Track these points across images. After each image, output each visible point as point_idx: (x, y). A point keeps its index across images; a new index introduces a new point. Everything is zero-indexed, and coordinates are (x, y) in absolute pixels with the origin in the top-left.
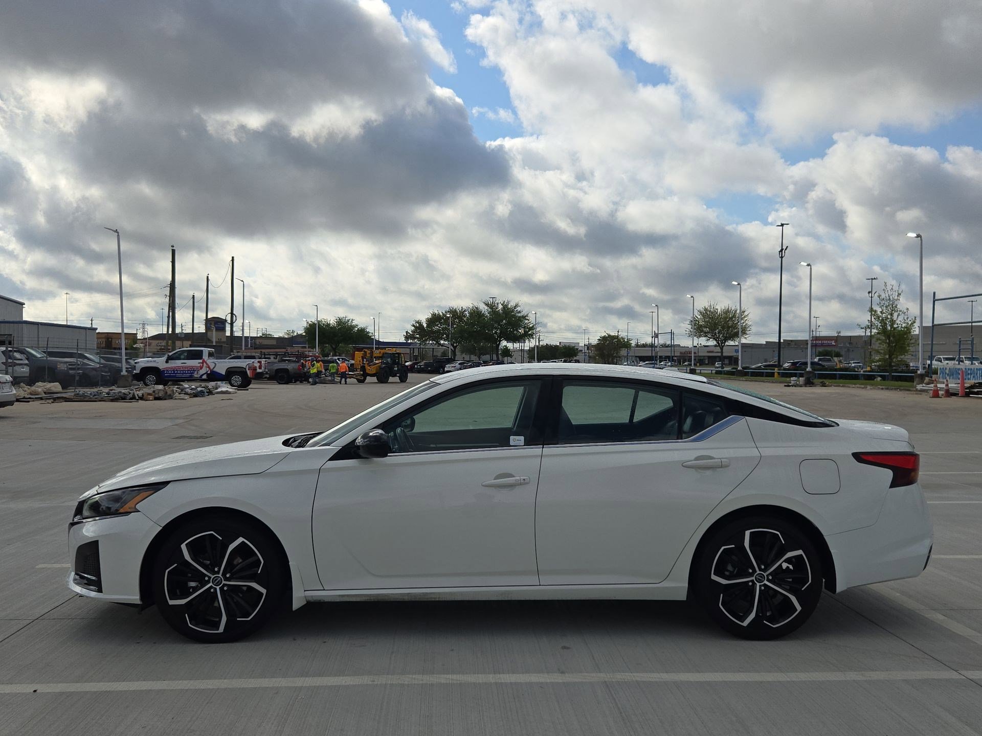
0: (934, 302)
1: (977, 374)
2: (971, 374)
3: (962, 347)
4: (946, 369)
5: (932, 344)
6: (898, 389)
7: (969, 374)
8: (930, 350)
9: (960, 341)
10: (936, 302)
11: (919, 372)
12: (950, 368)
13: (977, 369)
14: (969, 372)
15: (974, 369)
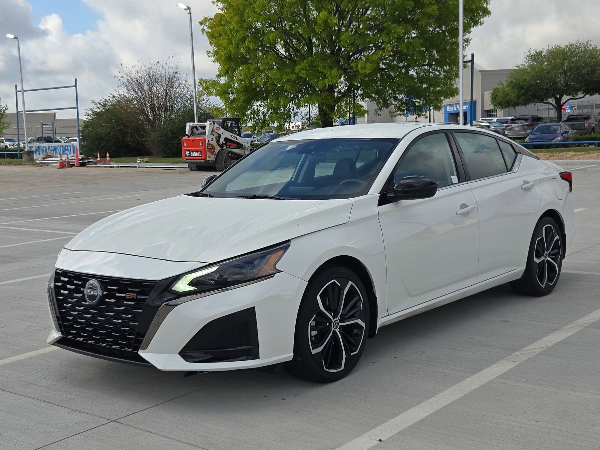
0: (16, 93)
1: (58, 150)
2: (54, 150)
3: (44, 129)
4: (32, 147)
5: (18, 128)
6: (11, 164)
7: (52, 150)
8: (17, 133)
9: (42, 125)
10: (18, 93)
11: (26, 150)
12: (35, 146)
13: (58, 146)
14: (52, 148)
15: (56, 146)
